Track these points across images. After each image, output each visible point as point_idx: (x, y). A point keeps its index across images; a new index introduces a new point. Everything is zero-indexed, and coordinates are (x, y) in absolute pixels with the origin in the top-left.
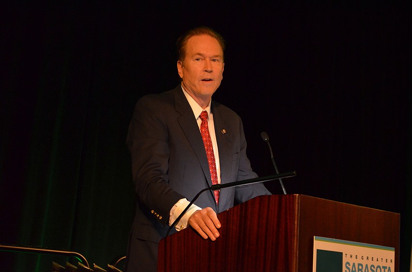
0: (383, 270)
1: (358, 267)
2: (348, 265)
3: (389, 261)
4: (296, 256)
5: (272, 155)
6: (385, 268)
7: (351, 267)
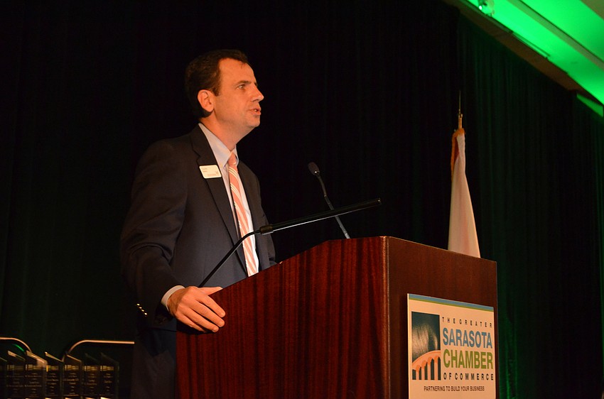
0: (482, 337)
1: (457, 335)
2: (445, 332)
3: (488, 325)
4: (387, 321)
5: (325, 193)
6: (484, 334)
7: (448, 335)
